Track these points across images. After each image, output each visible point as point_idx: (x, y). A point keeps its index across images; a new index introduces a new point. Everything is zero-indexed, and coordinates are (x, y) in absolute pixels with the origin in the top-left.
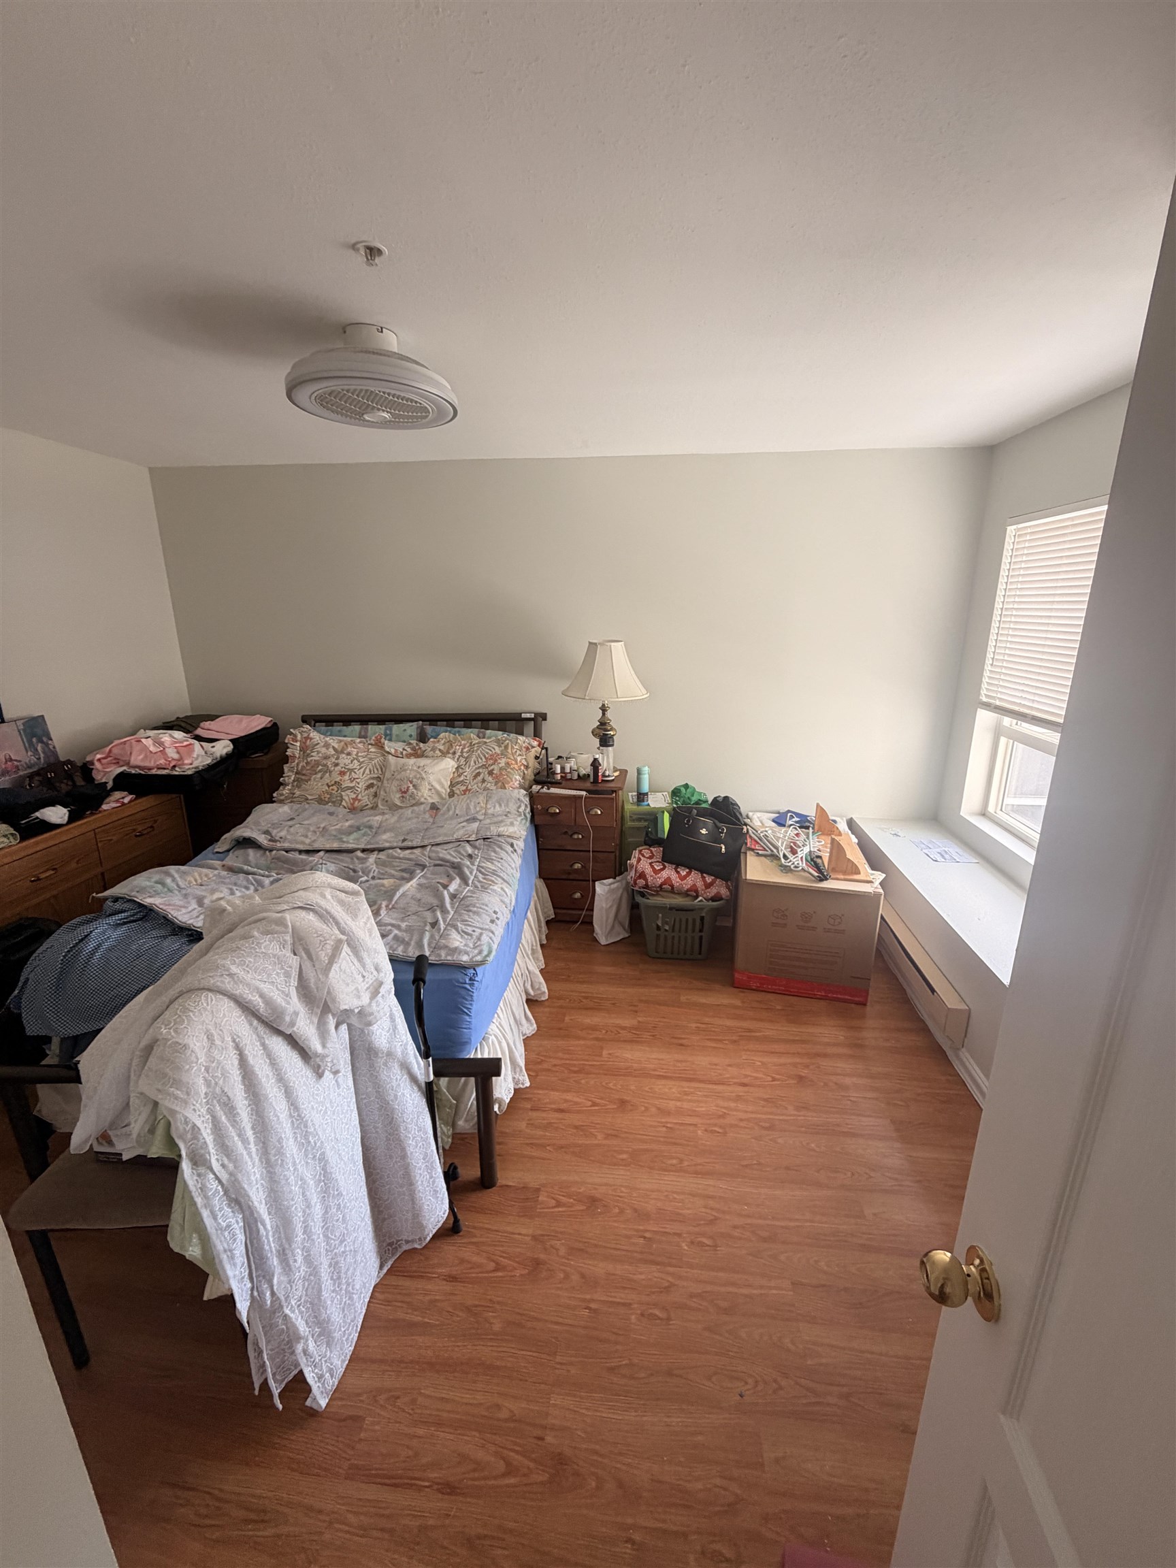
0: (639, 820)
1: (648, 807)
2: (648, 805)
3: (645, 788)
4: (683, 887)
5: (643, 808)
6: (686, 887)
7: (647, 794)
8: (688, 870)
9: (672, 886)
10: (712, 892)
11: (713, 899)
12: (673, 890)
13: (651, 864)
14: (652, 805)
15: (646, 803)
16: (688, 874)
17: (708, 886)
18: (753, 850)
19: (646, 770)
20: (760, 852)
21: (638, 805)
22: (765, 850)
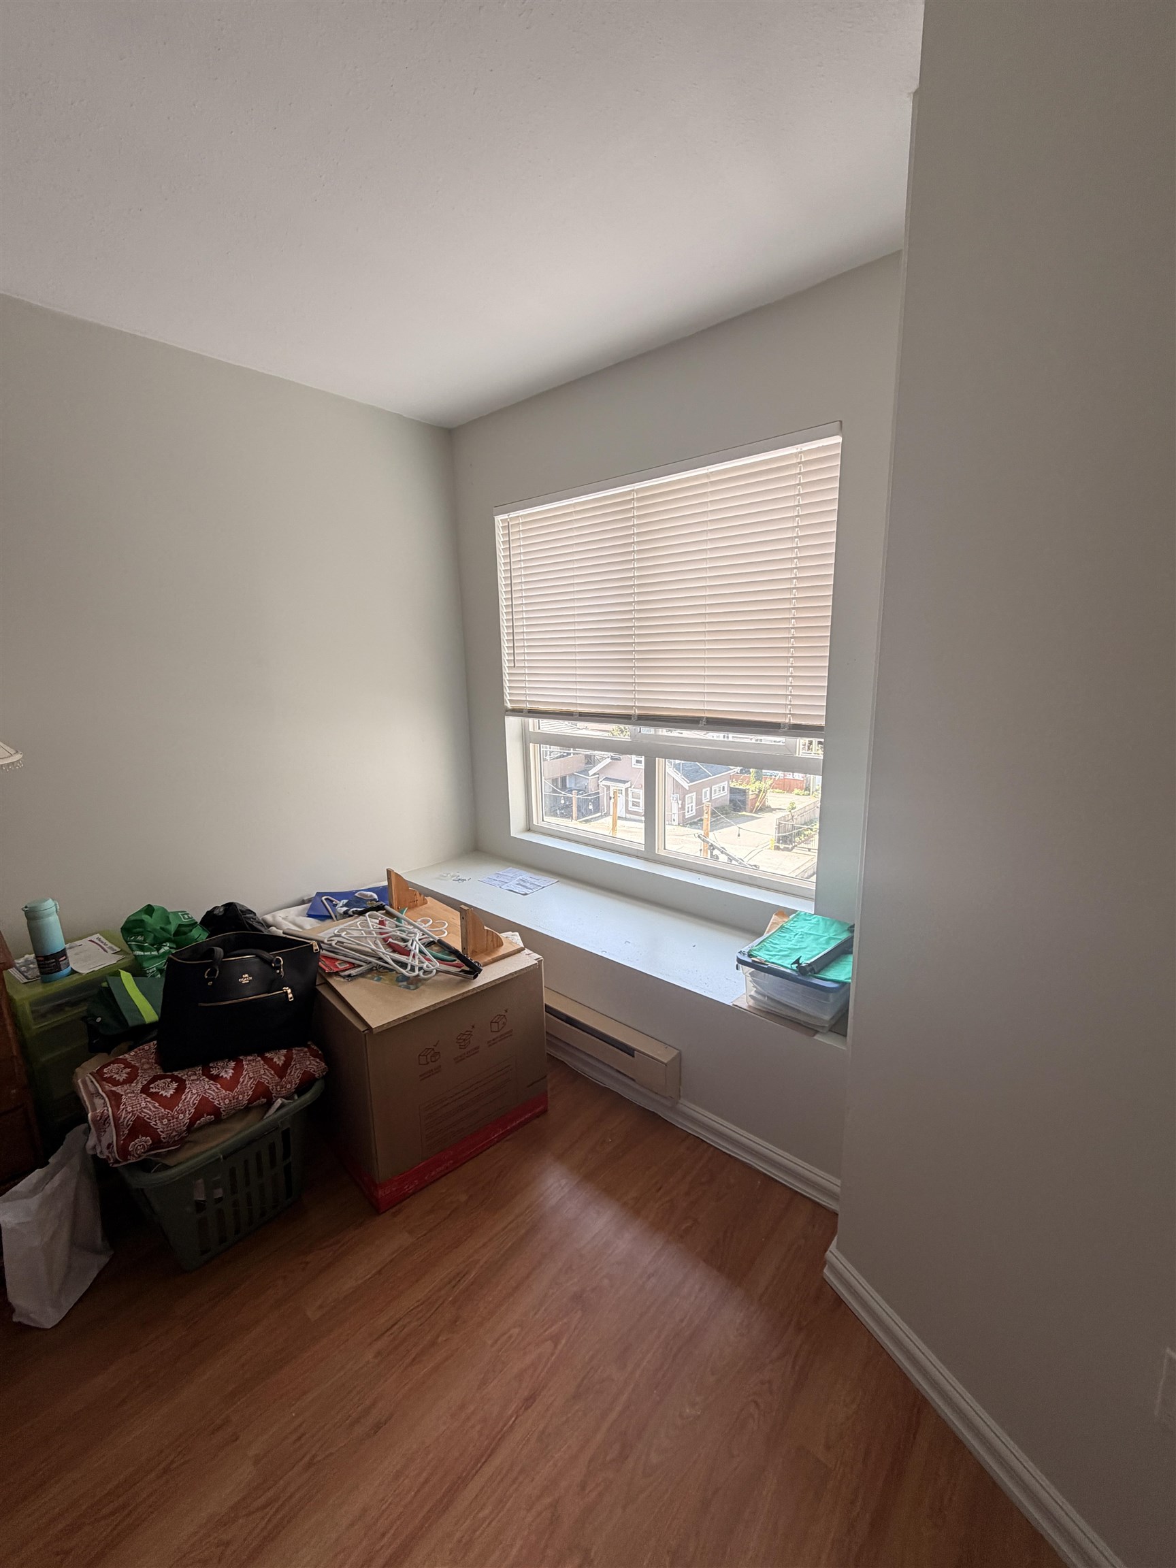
0: (59, 1009)
1: (75, 977)
2: (73, 972)
3: (57, 941)
4: (238, 1101)
5: (62, 982)
6: (244, 1099)
7: (63, 953)
8: (233, 1064)
9: (216, 1112)
10: (294, 1076)
11: (301, 1090)
12: (218, 1117)
13: (145, 1090)
14: (84, 971)
15: (66, 971)
16: (238, 1069)
17: (281, 1072)
18: (337, 974)
19: (50, 905)
20: (353, 972)
21: (44, 982)
22: (354, 966)
